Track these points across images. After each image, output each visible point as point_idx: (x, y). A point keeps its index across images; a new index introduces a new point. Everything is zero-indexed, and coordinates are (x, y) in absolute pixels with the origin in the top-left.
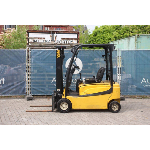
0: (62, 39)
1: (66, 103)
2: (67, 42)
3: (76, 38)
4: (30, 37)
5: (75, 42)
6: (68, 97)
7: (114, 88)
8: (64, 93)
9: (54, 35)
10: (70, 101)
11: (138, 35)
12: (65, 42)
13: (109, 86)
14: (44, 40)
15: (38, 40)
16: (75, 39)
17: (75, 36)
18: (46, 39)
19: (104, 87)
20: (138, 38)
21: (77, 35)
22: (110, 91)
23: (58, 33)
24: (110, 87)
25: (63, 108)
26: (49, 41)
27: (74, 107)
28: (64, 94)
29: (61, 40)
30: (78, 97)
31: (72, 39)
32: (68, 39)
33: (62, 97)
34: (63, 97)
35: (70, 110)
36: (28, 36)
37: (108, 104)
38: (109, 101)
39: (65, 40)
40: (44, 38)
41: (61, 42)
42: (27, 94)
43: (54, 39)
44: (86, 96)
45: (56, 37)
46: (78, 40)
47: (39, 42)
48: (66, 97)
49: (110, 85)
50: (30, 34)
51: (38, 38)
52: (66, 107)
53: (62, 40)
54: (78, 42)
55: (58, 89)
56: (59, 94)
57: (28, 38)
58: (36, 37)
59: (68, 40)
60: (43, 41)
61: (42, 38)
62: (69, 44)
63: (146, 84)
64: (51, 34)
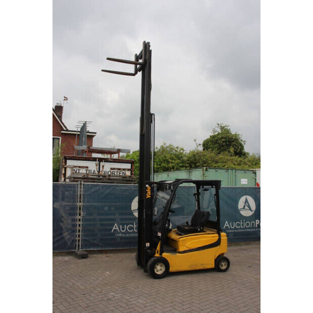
0: (111, 169)
1: (161, 264)
2: (118, 173)
3: (130, 168)
4: (67, 165)
5: (128, 173)
6: (165, 255)
7: (222, 238)
8: (158, 248)
9: (101, 163)
10: (167, 261)
11: (206, 168)
12: (116, 173)
13: (216, 237)
14: (87, 170)
15: (79, 170)
16: (128, 170)
17: (128, 166)
18: (89, 169)
19: (209, 237)
20: (207, 172)
21: (130, 165)
22: (217, 243)
23: (106, 160)
24: (218, 238)
25: (157, 271)
26: (94, 171)
27: (172, 269)
28: (158, 251)
29: (109, 170)
30: (178, 254)
31: (124, 169)
32: (119, 169)
33: (155, 254)
34: (157, 255)
35: (167, 274)
36: (66, 164)
37: (215, 260)
38: (216, 257)
39: (115, 171)
40: (87, 167)
41: (109, 173)
42: (77, 248)
43: (101, 169)
44: (189, 252)
45: (103, 166)
46: (132, 172)
47: (80, 172)
48: (161, 254)
49: (217, 235)
50: (68, 161)
51: (80, 167)
52: (161, 270)
53: (112, 171)
54: (131, 174)
55: (147, 244)
56: (148, 251)
57: (65, 166)
58: (76, 165)
59: (119, 171)
60: (85, 172)
61: (84, 167)
62: (120, 176)
63: (229, 229)
64: (97, 162)
